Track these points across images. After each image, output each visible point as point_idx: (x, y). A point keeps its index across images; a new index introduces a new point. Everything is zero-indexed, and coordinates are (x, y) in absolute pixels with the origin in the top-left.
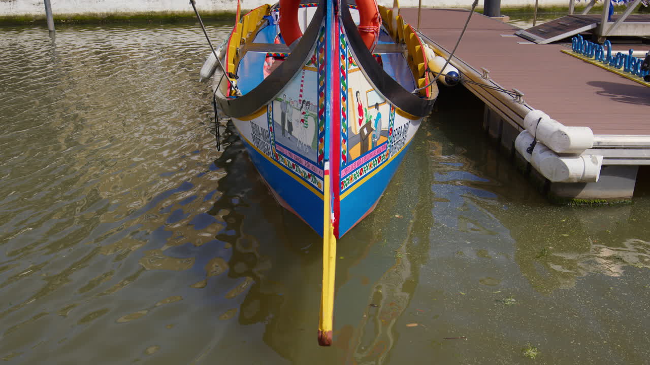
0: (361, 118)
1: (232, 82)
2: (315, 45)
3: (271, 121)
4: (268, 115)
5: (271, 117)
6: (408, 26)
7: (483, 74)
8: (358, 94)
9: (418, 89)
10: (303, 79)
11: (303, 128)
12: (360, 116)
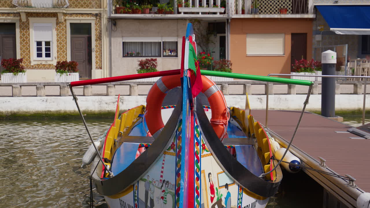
0: (213, 196)
1: (107, 166)
2: (174, 133)
3: (136, 198)
4: (134, 193)
5: (136, 195)
6: (258, 123)
7: (320, 163)
8: (210, 175)
9: (264, 174)
10: (164, 162)
11: (163, 204)
12: (212, 194)
